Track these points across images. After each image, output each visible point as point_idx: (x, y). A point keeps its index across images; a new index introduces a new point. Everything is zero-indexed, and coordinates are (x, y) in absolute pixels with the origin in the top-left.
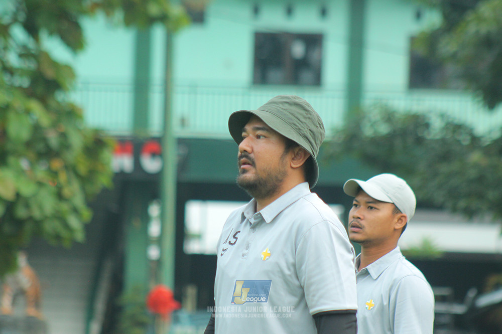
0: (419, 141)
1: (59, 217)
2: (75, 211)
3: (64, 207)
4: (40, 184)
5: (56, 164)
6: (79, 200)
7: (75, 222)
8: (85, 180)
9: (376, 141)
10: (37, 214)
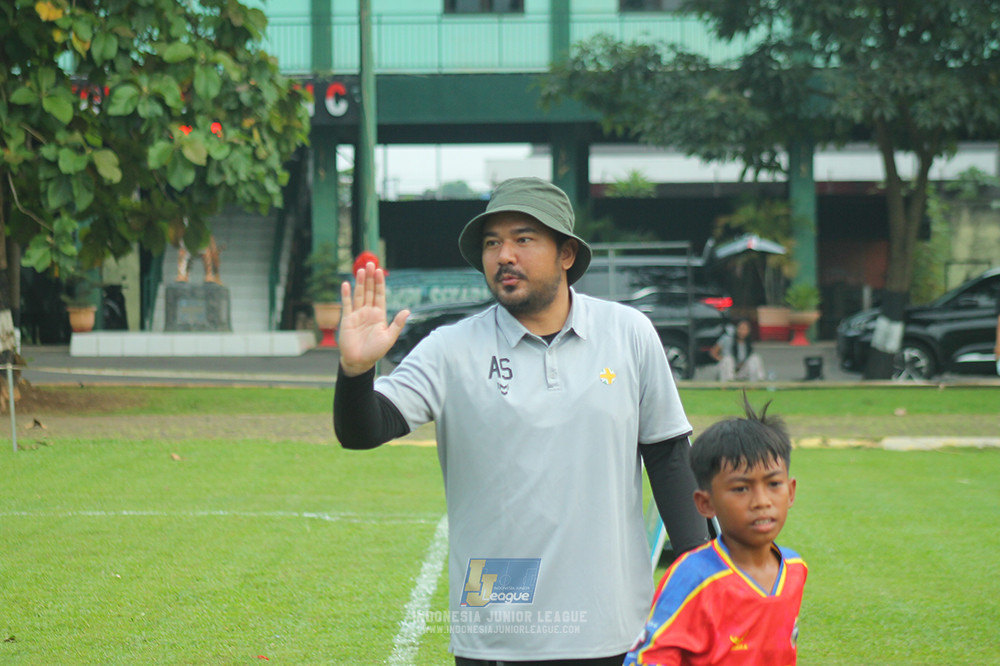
0: (648, 76)
1: (255, 181)
2: (271, 173)
3: (261, 170)
4: (233, 146)
5: (248, 123)
6: (275, 162)
7: (271, 187)
8: (281, 139)
9: (600, 78)
10: (230, 180)
